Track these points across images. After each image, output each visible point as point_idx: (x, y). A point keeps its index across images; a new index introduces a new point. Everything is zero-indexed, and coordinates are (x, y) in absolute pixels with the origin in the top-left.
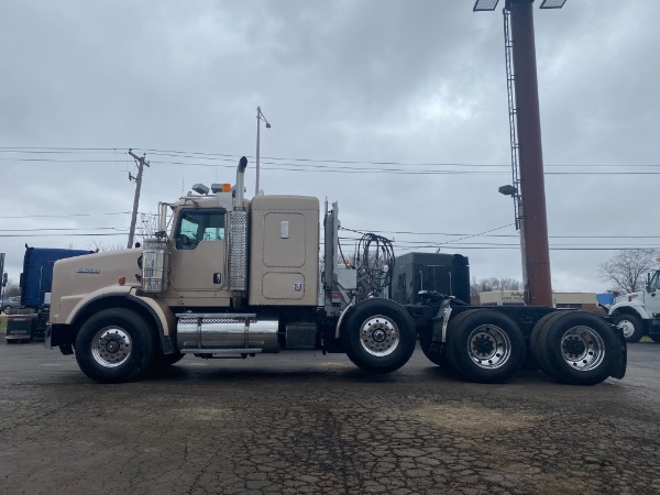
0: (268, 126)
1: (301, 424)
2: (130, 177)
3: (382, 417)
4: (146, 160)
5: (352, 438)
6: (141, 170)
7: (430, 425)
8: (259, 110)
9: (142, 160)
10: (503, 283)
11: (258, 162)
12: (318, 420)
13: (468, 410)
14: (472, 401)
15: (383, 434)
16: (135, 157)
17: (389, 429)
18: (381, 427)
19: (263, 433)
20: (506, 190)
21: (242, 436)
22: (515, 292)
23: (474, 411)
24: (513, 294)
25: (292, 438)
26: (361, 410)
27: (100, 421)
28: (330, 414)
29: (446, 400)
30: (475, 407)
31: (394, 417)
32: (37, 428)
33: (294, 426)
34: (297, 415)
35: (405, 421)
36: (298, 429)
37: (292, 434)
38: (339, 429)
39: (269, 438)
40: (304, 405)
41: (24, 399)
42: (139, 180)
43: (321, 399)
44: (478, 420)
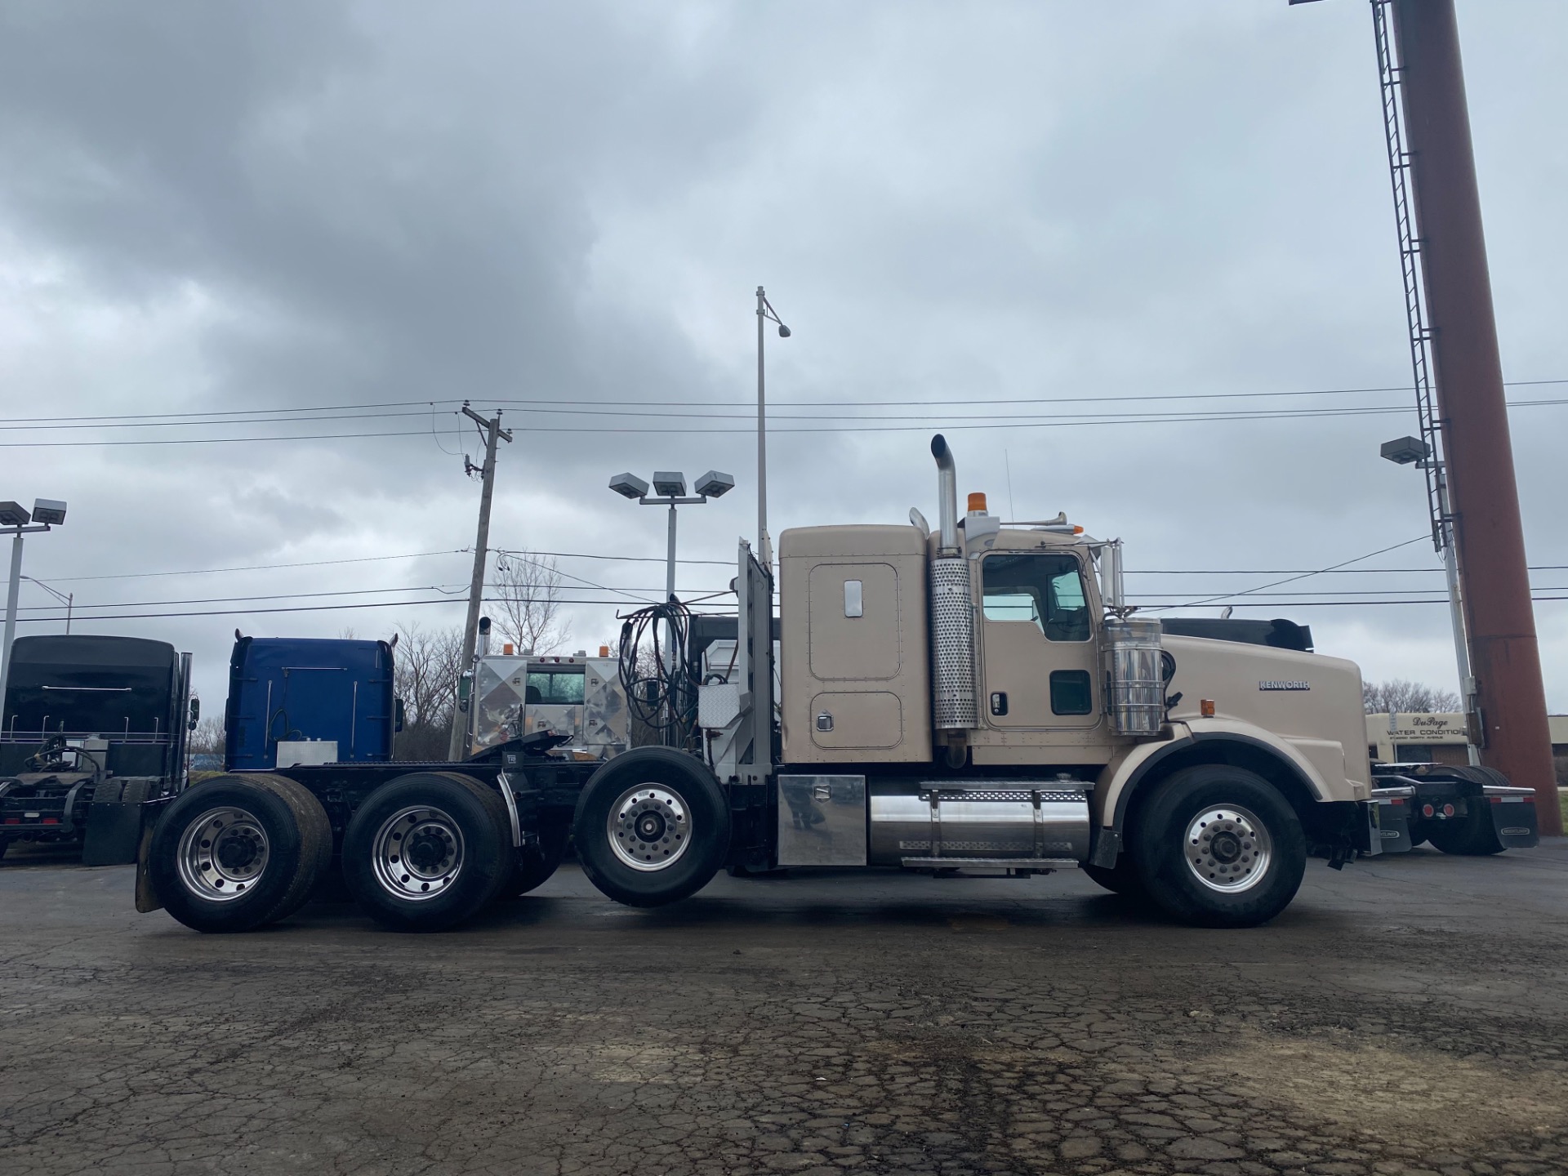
0: (784, 332)
1: (891, 1099)
2: (469, 468)
3: (1128, 1079)
4: (503, 427)
5: (1047, 1155)
6: (491, 449)
7: (1280, 1112)
8: (760, 293)
9: (493, 427)
10: (1389, 693)
11: (761, 417)
12: (939, 1085)
13: (1384, 1057)
14: (1389, 1027)
15: (1140, 1140)
16: (478, 420)
17: (1158, 1127)
18: (1130, 1115)
19: (782, 1129)
20: (1402, 451)
21: (722, 1139)
22: (1423, 716)
23: (1403, 1060)
24: (1417, 722)
25: (865, 1149)
26: (1061, 1056)
27: (347, 1082)
28: (973, 1068)
29: (1308, 1025)
30: (1407, 1049)
31: (1167, 1084)
32: (178, 1103)
33: (870, 1109)
34: (879, 1067)
35: (1200, 1093)
36: (884, 1119)
37: (864, 1136)
38: (1006, 1121)
39: (797, 1148)
40: (898, 1038)
41: (176, 1012)
42: (488, 473)
43: (944, 1019)
44: (1425, 1094)
